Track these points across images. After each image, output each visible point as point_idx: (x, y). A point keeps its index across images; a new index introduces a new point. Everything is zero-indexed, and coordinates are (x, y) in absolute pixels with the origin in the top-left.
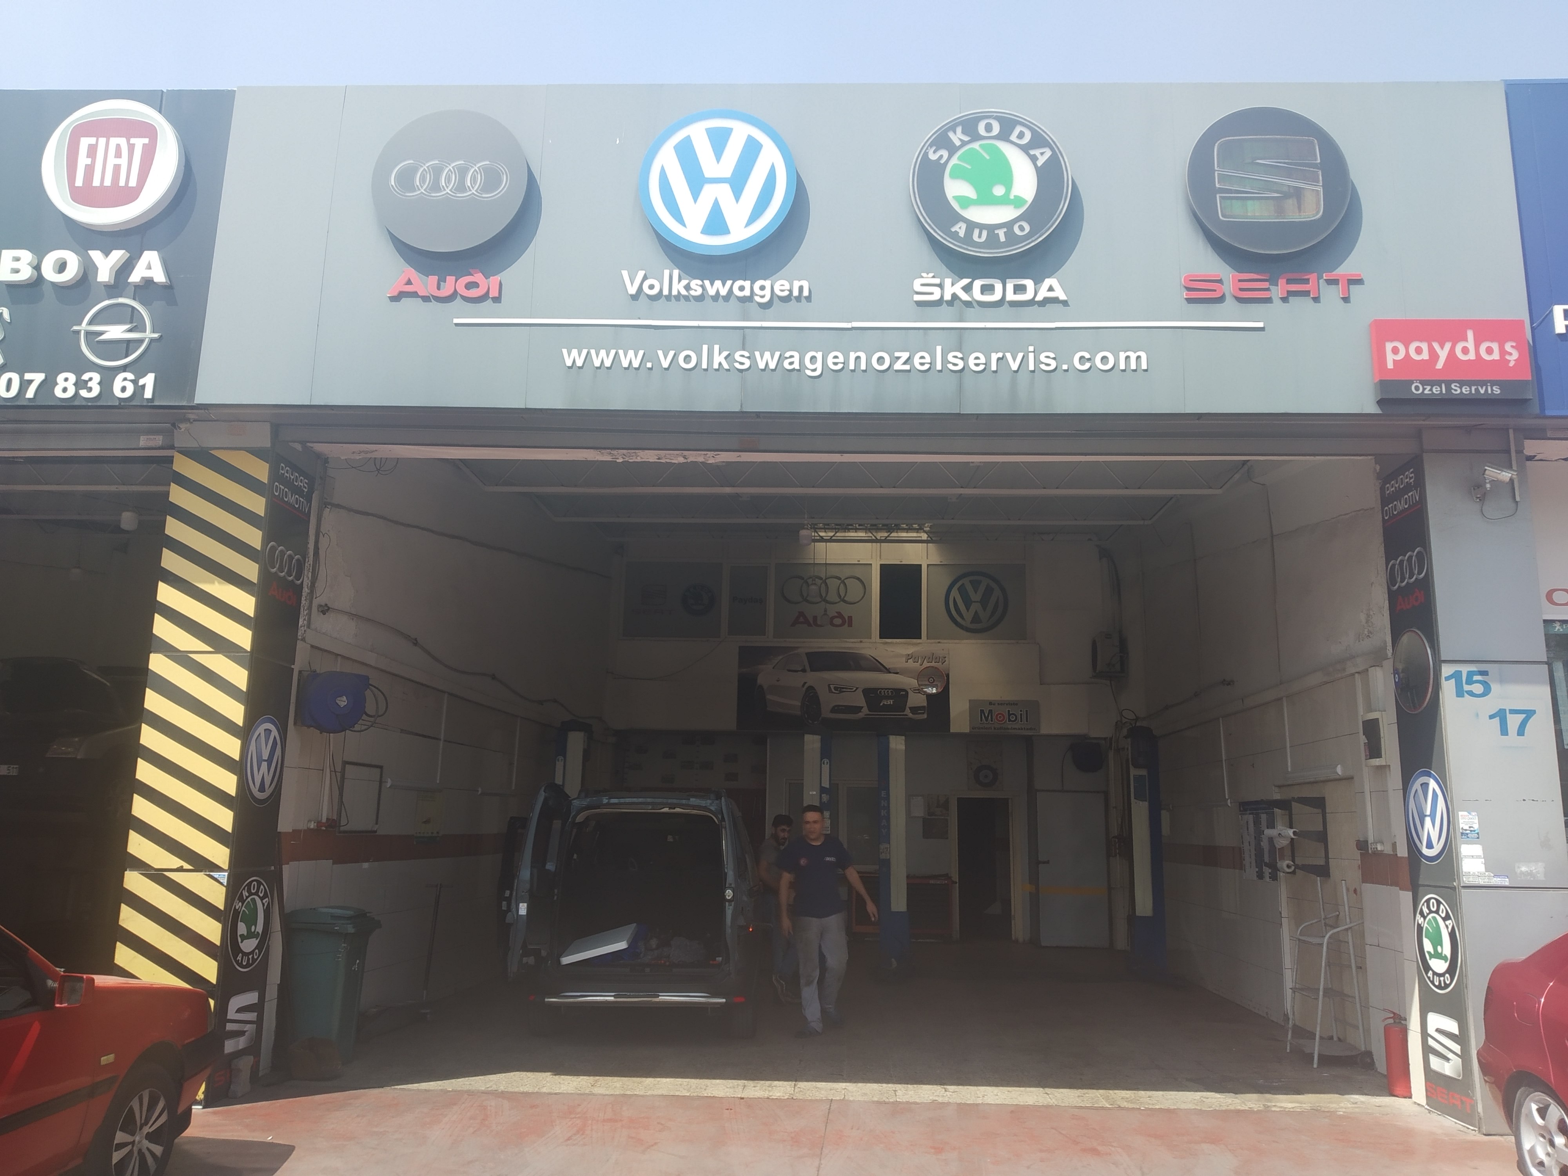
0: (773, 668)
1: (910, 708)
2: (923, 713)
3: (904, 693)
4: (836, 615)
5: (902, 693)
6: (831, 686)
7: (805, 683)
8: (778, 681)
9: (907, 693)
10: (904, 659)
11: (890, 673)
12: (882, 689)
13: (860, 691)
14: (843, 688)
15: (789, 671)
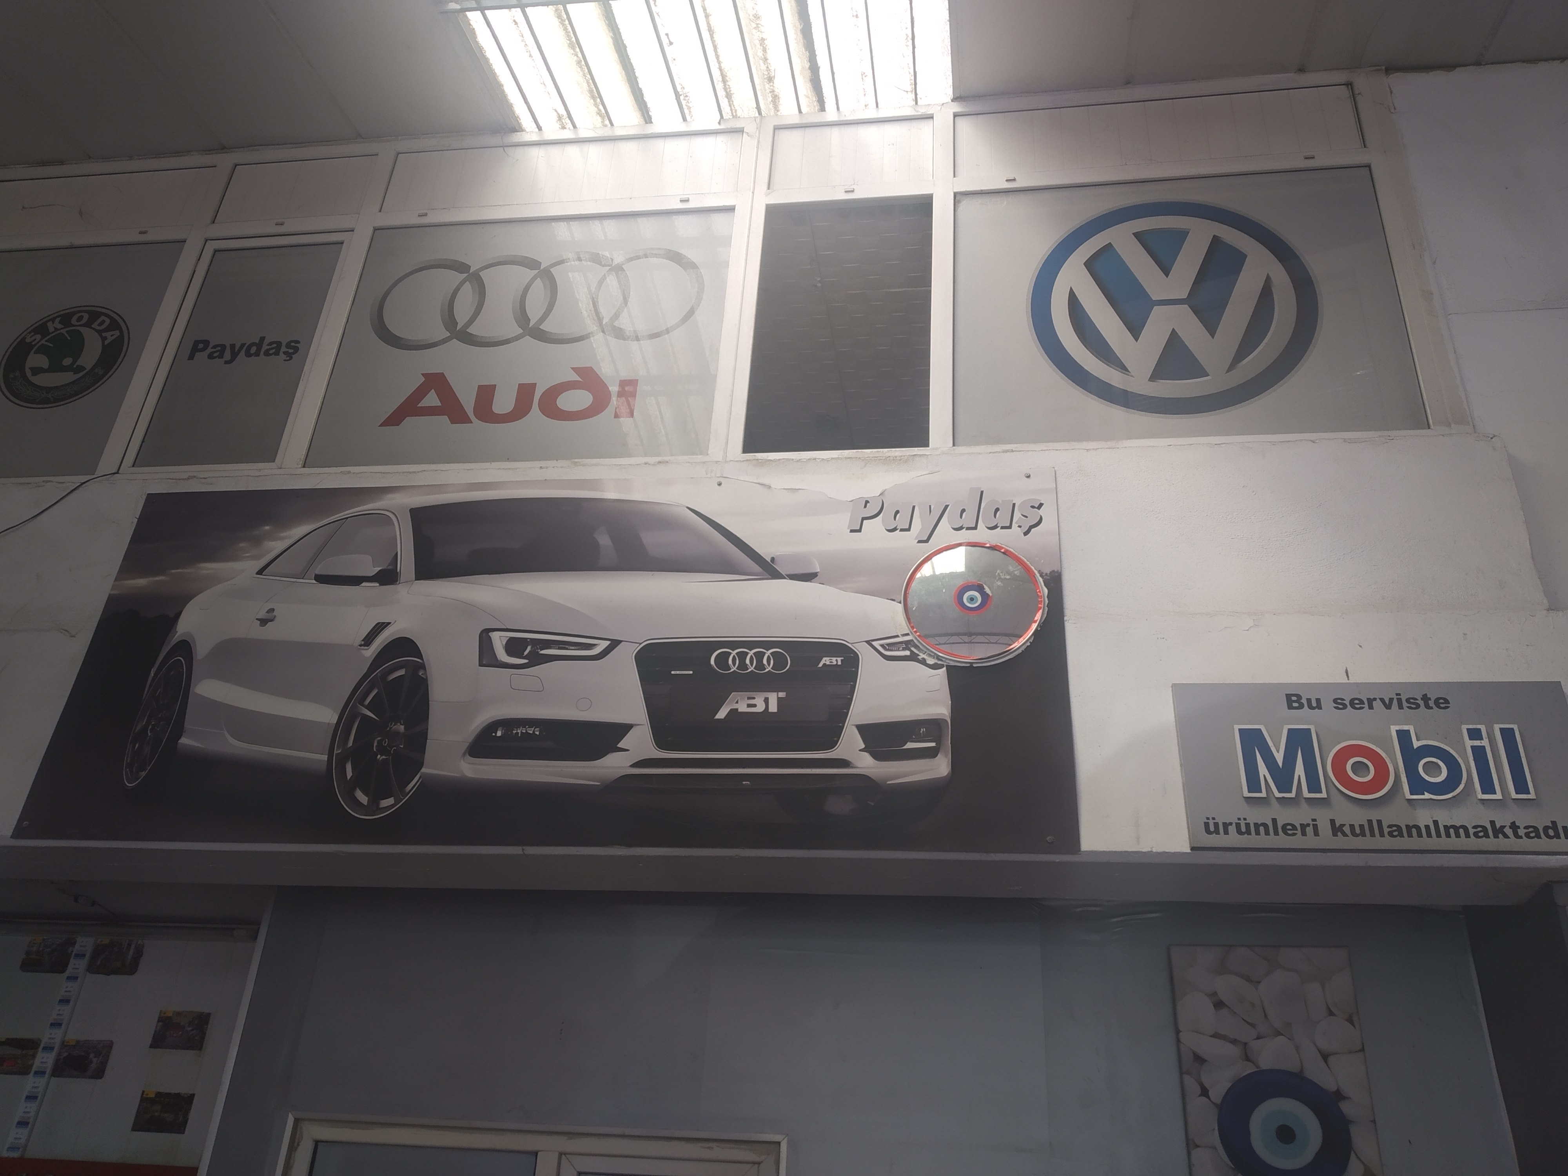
0: (260, 572)
1: (863, 729)
2: (931, 753)
3: (837, 661)
4: (576, 377)
5: (826, 661)
6: (496, 637)
7: (380, 627)
8: (264, 622)
9: (851, 659)
10: (843, 521)
11: (775, 574)
12: (733, 645)
13: (626, 656)
14: (548, 644)
15: (322, 579)
